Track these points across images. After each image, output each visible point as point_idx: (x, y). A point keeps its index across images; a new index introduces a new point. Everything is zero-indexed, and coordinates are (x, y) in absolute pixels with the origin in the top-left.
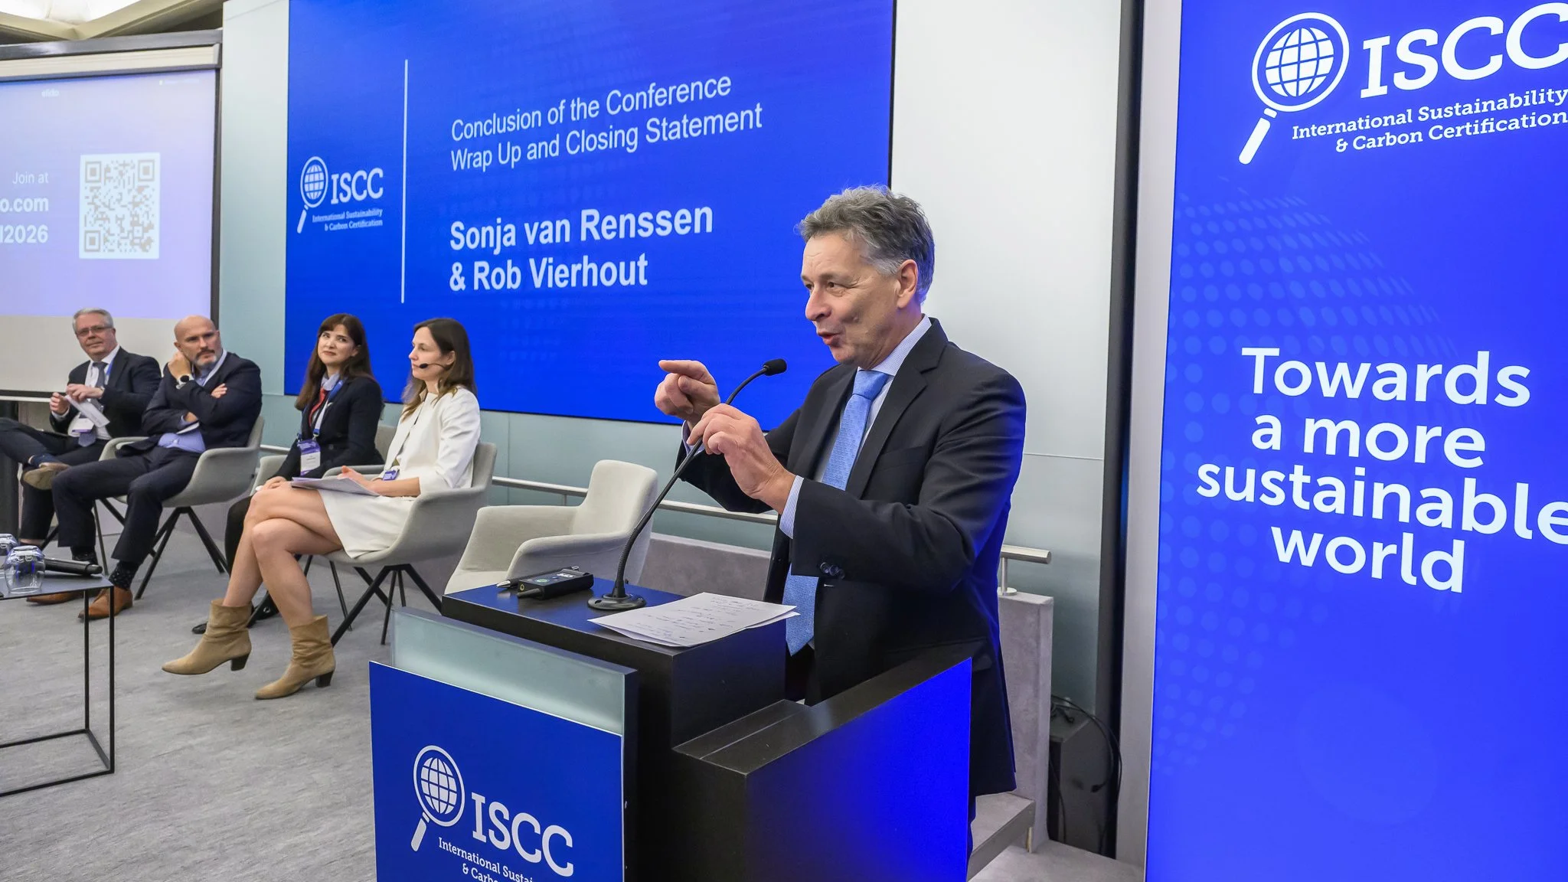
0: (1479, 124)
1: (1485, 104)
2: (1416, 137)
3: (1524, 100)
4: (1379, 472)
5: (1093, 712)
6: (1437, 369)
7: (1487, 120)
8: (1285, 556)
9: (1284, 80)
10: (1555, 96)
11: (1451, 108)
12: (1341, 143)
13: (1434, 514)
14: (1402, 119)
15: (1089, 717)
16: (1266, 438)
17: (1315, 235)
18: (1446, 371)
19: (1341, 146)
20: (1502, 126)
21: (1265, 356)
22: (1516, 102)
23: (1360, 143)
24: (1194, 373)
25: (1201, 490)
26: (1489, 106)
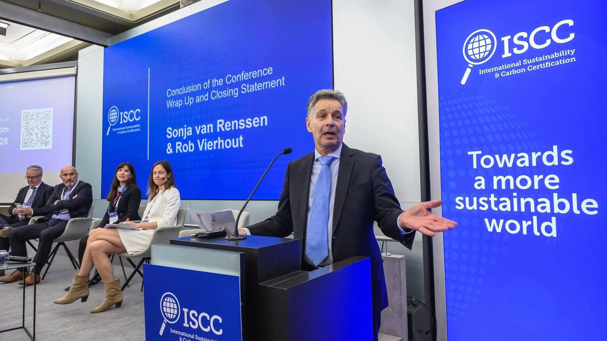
0: (545, 64)
1: (546, 57)
2: (523, 70)
3: (560, 54)
4: (522, 194)
5: (424, 302)
6: (539, 154)
7: (548, 62)
8: (490, 229)
9: (474, 54)
10: (570, 52)
11: (534, 59)
12: (497, 74)
13: (544, 208)
14: (518, 64)
15: (423, 304)
16: (479, 185)
17: (491, 108)
18: (542, 154)
19: (497, 76)
20: (553, 64)
21: (476, 154)
22: (557, 55)
23: (503, 74)
24: (451, 163)
25: (457, 207)
26: (548, 57)
